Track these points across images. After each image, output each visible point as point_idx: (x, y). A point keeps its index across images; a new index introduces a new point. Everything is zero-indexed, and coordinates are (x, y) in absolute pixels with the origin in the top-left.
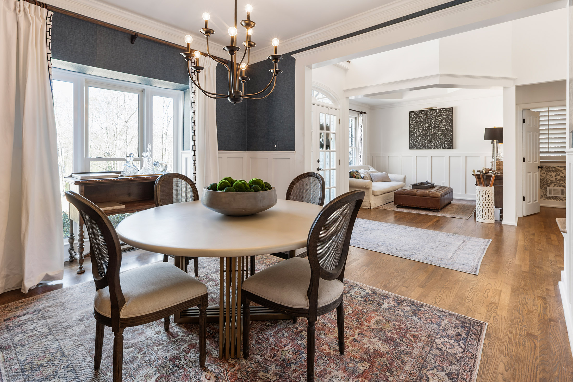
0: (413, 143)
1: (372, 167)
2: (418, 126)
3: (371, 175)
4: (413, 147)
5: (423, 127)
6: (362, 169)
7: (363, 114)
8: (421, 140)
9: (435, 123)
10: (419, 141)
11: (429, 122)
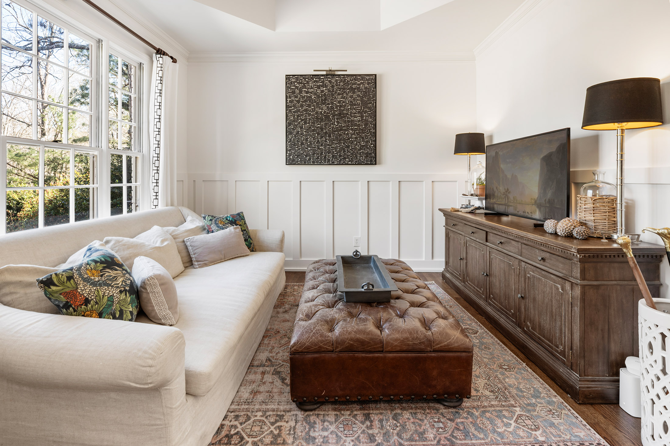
0: (294, 149)
1: (195, 211)
2: (306, 110)
3: (188, 244)
4: (294, 160)
5: (317, 113)
6: (156, 228)
7: (164, 57)
8: (311, 144)
9: (341, 106)
10: (308, 146)
11: (329, 104)
